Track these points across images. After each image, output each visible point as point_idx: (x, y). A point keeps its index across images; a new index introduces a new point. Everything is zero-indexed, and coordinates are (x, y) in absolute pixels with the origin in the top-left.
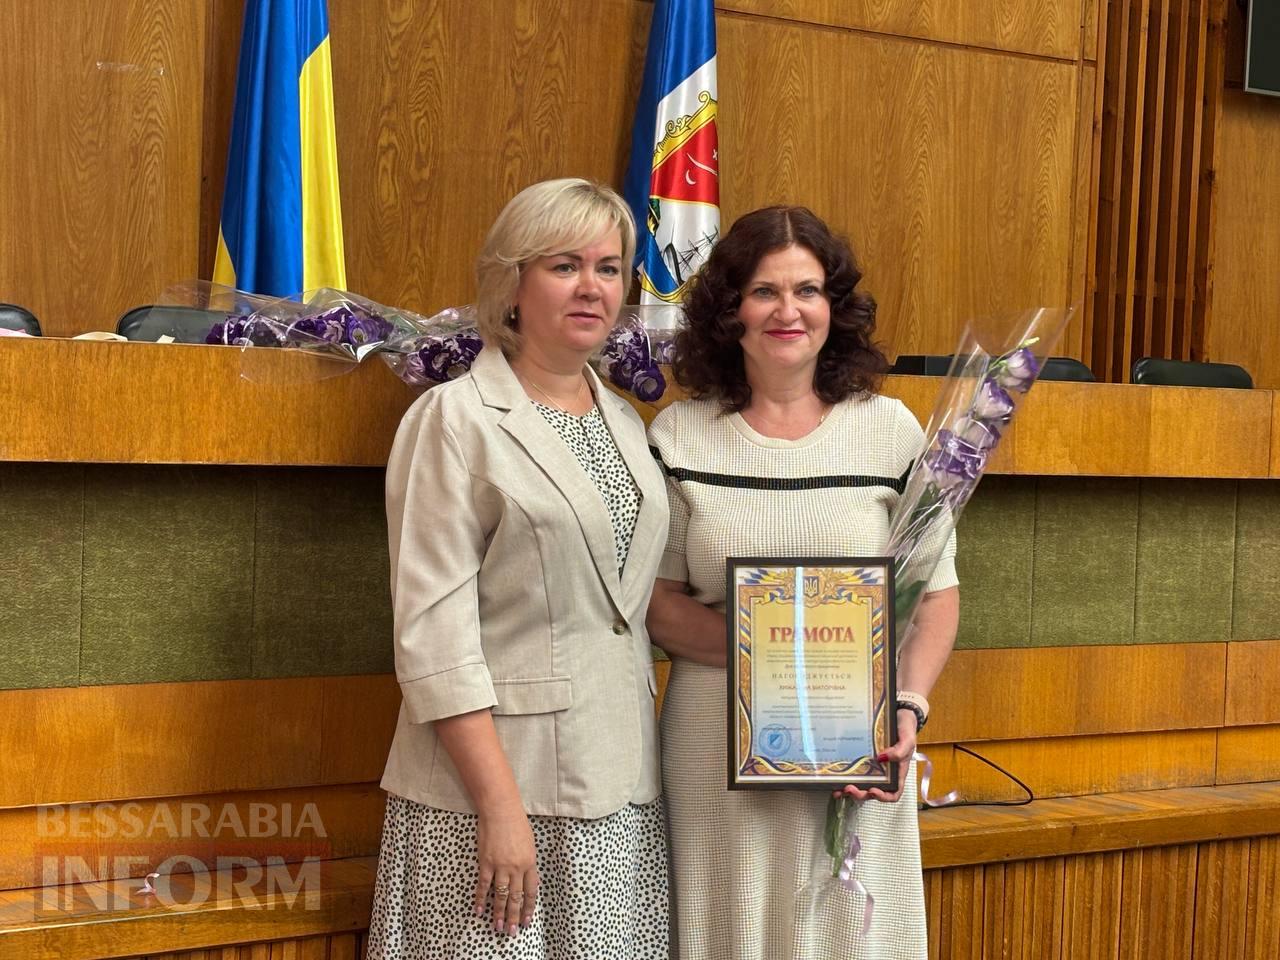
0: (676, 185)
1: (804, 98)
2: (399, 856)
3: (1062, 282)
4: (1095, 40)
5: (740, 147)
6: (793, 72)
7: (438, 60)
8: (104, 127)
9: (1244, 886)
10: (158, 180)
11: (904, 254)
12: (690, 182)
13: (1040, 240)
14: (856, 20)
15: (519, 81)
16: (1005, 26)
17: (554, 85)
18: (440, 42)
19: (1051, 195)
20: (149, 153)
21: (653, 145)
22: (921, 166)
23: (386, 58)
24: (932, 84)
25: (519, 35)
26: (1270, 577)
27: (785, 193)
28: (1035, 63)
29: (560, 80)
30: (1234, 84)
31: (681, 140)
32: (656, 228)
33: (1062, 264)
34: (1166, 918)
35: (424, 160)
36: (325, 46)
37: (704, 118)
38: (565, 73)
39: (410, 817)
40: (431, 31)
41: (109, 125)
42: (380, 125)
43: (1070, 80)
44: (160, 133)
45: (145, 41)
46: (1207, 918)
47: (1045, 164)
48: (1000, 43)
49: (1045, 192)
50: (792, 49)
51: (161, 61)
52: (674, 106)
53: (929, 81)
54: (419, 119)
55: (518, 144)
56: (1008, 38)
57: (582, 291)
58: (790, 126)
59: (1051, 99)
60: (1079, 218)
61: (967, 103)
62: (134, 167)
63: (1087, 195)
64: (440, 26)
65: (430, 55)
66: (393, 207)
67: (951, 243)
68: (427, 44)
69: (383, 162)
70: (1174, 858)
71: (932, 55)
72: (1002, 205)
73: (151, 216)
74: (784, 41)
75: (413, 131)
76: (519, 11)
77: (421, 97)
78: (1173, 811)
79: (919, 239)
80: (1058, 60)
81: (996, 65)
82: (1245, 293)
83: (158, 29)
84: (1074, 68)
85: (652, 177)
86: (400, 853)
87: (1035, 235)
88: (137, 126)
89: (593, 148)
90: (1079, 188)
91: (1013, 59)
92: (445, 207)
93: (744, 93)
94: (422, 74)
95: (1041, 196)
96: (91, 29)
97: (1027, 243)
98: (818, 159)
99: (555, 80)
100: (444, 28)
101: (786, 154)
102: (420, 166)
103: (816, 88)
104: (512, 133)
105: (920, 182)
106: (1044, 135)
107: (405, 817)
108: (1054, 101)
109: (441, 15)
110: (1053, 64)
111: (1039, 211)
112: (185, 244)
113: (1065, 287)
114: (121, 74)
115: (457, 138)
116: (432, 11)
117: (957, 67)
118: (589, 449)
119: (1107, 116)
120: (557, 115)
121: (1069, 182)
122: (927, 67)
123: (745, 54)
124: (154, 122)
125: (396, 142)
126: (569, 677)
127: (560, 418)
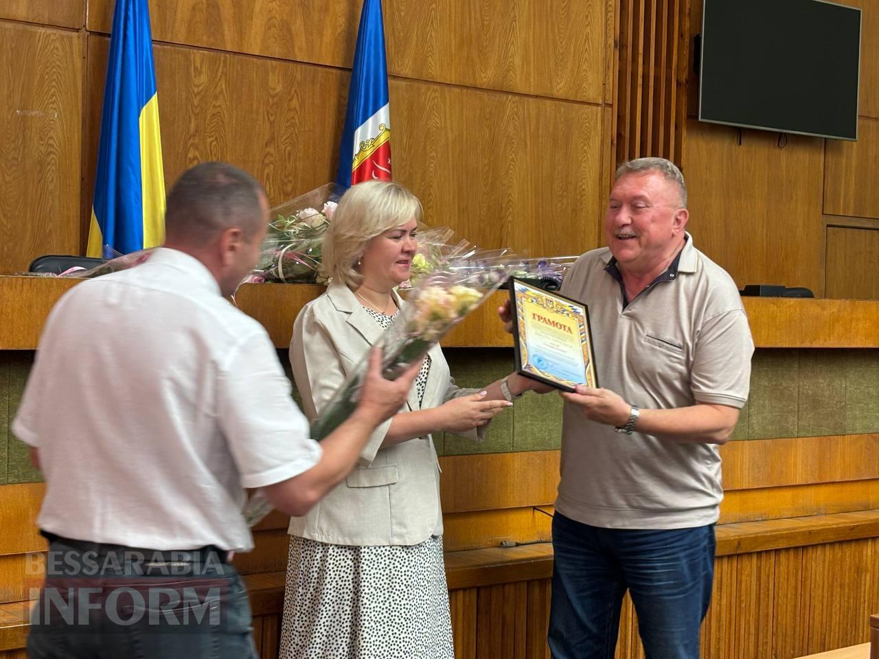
1: (441, 127)
3: (595, 234)
4: (611, 92)
5: (404, 156)
6: (435, 112)
7: (223, 107)
8: (22, 149)
10: (55, 180)
11: (502, 218)
12: (375, 178)
13: (582, 209)
14: (471, 81)
15: (272, 119)
16: (559, 84)
17: (293, 121)
18: (224, 96)
19: (587, 183)
20: (49, 164)
21: (352, 155)
22: (511, 167)
23: (192, 105)
24: (516, 118)
25: (270, 91)
27: (431, 184)
28: (577, 106)
29: (296, 117)
30: (692, 116)
31: (369, 152)
33: (595, 224)
36: (154, 99)
37: (382, 140)
38: (299, 114)
40: (218, 90)
41: (24, 148)
42: (189, 145)
43: (597, 115)
44: (56, 152)
45: (46, 97)
47: (584, 165)
48: (556, 94)
49: (584, 181)
50: (434, 99)
51: (55, 109)
52: (364, 133)
53: (515, 116)
54: (212, 142)
55: (272, 155)
56: (560, 91)
57: (407, 249)
58: (434, 144)
59: (586, 126)
60: (604, 196)
61: (537, 129)
62: (40, 172)
63: (608, 182)
64: (224, 86)
65: (219, 104)
67: (530, 213)
68: (216, 98)
71: (516, 101)
72: (559, 189)
73: (51, 201)
74: (429, 93)
75: (208, 148)
76: (270, 78)
77: (214, 129)
79: (511, 209)
80: (590, 104)
81: (554, 107)
83: (53, 90)
84: (600, 108)
85: (351, 175)
87: (579, 206)
88: (42, 148)
89: (317, 158)
90: (604, 178)
91: (564, 103)
93: (406, 125)
94: (213, 115)
95: (581, 184)
96: (13, 91)
97: (574, 210)
98: (450, 164)
99: (293, 118)
100: (226, 88)
101: (432, 160)
103: (448, 121)
104: (268, 149)
105: (511, 176)
106: (582, 147)
108: (588, 128)
109: (224, 80)
110: (587, 106)
111: (580, 193)
112: (72, 218)
113: (597, 236)
114: (32, 116)
115: (235, 153)
116: (218, 77)
117: (531, 108)
119: (620, 136)
120: (295, 139)
121: (598, 176)
122: (513, 108)
123: (406, 102)
124: (52, 145)
125: (199, 156)
126: (396, 464)
127: (379, 317)
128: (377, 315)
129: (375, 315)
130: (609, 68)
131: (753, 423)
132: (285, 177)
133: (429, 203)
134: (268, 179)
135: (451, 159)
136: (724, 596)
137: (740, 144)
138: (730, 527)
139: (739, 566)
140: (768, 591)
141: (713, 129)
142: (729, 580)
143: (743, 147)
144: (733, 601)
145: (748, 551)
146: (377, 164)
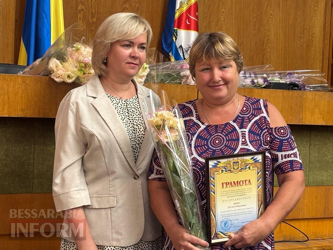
0: (183, 25)
3: (320, 60)
5: (206, 11)
11: (264, 50)
12: (188, 23)
13: (312, 45)
19: (316, 30)
21: (175, 10)
22: (270, 19)
27: (222, 28)
31: (185, 8)
32: (176, 40)
33: (320, 54)
37: (193, 1)
39: (66, 245)
42: (79, 2)
47: (314, 18)
49: (314, 28)
57: (133, 55)
58: (224, 4)
60: (326, 38)
63: (329, 29)
66: (83, 31)
67: (281, 47)
69: (79, 15)
72: (299, 33)
75: (90, 4)
79: (269, 44)
85: (174, 21)
87: (311, 43)
89: (154, 11)
90: (326, 27)
95: (313, 30)
97: (308, 46)
98: (233, 16)
101: (222, 14)
102: (93, 17)
104: (125, 5)
105: (270, 24)
106: (314, 8)
107: (64, 245)
111: (312, 35)
112: (9, 43)
113: (321, 62)
115: (106, 7)
118: (127, 111)
126: (116, 195)
127: (117, 100)
128: (116, 99)
129: (114, 99)
135: (234, 13)
146: (190, 15)
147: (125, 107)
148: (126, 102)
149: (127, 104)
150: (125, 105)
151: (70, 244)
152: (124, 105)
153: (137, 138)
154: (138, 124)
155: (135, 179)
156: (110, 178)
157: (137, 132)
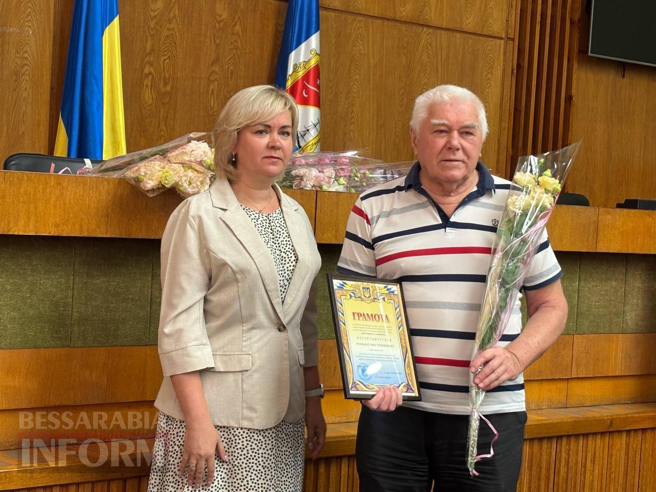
0: (298, 98)
1: (364, 53)
2: (161, 445)
3: (495, 151)
4: (513, 28)
5: (331, 78)
6: (359, 40)
7: (175, 29)
9: (580, 459)
10: (28, 88)
12: (305, 96)
14: (392, 14)
15: (218, 42)
16: (468, 19)
17: (236, 44)
18: (177, 20)
19: (490, 107)
20: (23, 74)
21: (286, 76)
23: (148, 28)
24: (430, 48)
25: (218, 18)
26: (596, 302)
27: (354, 102)
28: (483, 39)
29: (239, 41)
30: (583, 51)
31: (301, 73)
33: (496, 142)
34: (540, 475)
35: (167, 81)
36: (116, 21)
37: (313, 63)
38: (241, 38)
39: (169, 425)
40: (172, 15)
41: (3, 60)
42: (145, 62)
43: (500, 48)
44: (29, 64)
45: (22, 17)
46: (561, 475)
47: (487, 90)
48: (465, 28)
49: (487, 105)
50: (359, 28)
51: (30, 27)
52: (297, 56)
53: (428, 46)
54: (165, 60)
55: (217, 74)
56: (469, 25)
57: (271, 144)
58: (357, 68)
59: (490, 57)
60: (504, 118)
61: (448, 58)
62: (16, 81)
63: (509, 106)
64: (176, 12)
65: (170, 28)
66: (151, 105)
68: (170, 21)
69: (146, 82)
70: (545, 444)
71: (430, 33)
73: (24, 108)
74: (355, 24)
75: (162, 66)
76: (218, 6)
77: (166, 49)
78: (545, 420)
80: (494, 37)
81: (463, 39)
82: (587, 158)
83: (29, 10)
84: (503, 41)
86: (162, 443)
88: (18, 61)
89: (256, 77)
90: (504, 103)
91: (472, 36)
92: (178, 106)
93: (334, 50)
94: (167, 36)
98: (371, 85)
99: (236, 41)
100: (179, 13)
101: (355, 82)
102: (166, 84)
103: (371, 49)
104: (213, 68)
106: (487, 75)
107: (166, 424)
108: (492, 58)
109: (177, 7)
110: (492, 39)
112: (42, 122)
113: (496, 153)
114: (10, 33)
115: (185, 70)
116: (172, 4)
117: (443, 39)
118: (271, 231)
119: (519, 66)
120: (237, 60)
121: (499, 100)
122: (428, 39)
123: (335, 30)
124: (26, 58)
125: (153, 72)
126: (251, 353)
127: (256, 215)
128: (254, 213)
129: (251, 213)
130: (512, 7)
131: (627, 320)
132: (227, 92)
133: (351, 119)
134: (213, 93)
136: (597, 467)
137: (624, 77)
138: (603, 408)
139: (611, 442)
140: (635, 464)
141: (601, 63)
142: (601, 454)
143: (626, 80)
144: (604, 472)
145: (619, 429)
146: (308, 84)
147: (268, 225)
148: (268, 218)
149: (270, 220)
150: (268, 222)
151: (176, 423)
152: (266, 223)
153: (286, 271)
154: (287, 251)
155: (280, 330)
156: (244, 328)
157: (286, 262)
